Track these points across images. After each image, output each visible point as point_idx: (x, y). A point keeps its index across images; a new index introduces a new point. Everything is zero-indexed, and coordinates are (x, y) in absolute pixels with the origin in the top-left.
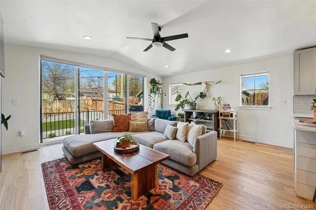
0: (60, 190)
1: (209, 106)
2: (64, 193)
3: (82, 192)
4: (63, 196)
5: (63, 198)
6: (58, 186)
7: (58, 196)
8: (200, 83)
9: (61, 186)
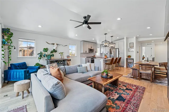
0: (131, 107)
1: (57, 56)
2: (130, 104)
3: (124, 98)
4: (132, 103)
5: (133, 103)
6: (129, 111)
7: (134, 106)
8: (54, 44)
9: (128, 109)
